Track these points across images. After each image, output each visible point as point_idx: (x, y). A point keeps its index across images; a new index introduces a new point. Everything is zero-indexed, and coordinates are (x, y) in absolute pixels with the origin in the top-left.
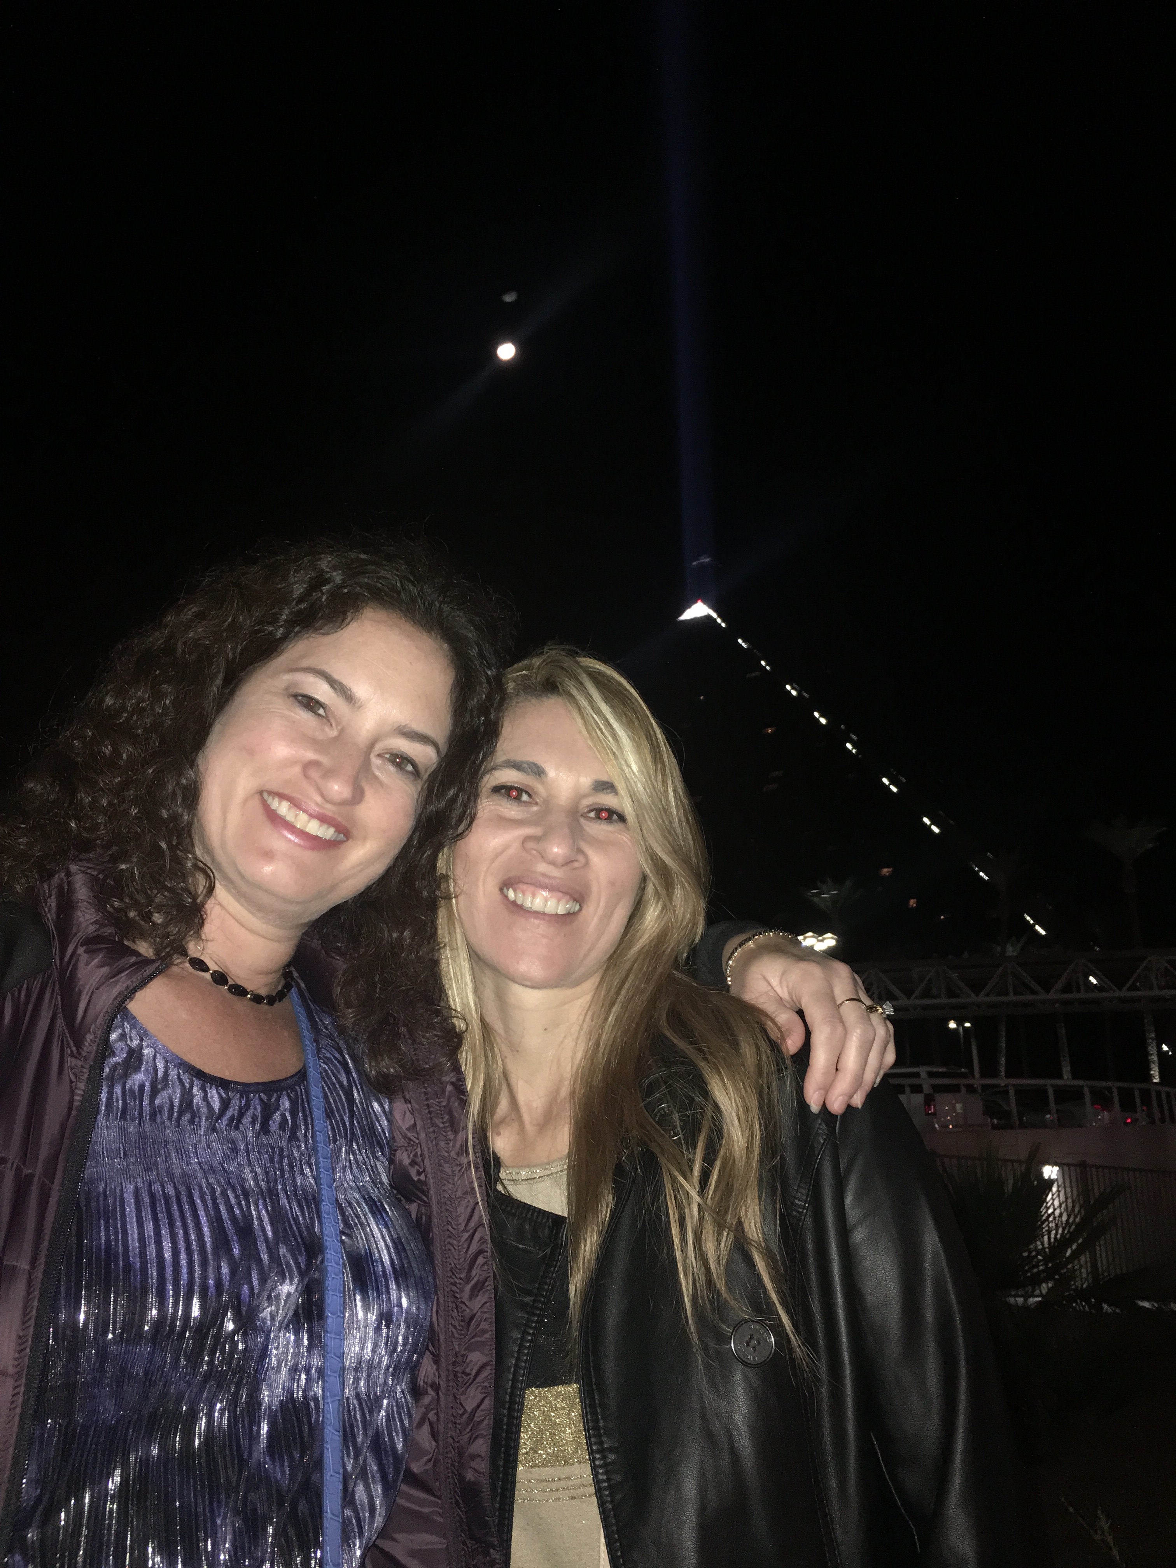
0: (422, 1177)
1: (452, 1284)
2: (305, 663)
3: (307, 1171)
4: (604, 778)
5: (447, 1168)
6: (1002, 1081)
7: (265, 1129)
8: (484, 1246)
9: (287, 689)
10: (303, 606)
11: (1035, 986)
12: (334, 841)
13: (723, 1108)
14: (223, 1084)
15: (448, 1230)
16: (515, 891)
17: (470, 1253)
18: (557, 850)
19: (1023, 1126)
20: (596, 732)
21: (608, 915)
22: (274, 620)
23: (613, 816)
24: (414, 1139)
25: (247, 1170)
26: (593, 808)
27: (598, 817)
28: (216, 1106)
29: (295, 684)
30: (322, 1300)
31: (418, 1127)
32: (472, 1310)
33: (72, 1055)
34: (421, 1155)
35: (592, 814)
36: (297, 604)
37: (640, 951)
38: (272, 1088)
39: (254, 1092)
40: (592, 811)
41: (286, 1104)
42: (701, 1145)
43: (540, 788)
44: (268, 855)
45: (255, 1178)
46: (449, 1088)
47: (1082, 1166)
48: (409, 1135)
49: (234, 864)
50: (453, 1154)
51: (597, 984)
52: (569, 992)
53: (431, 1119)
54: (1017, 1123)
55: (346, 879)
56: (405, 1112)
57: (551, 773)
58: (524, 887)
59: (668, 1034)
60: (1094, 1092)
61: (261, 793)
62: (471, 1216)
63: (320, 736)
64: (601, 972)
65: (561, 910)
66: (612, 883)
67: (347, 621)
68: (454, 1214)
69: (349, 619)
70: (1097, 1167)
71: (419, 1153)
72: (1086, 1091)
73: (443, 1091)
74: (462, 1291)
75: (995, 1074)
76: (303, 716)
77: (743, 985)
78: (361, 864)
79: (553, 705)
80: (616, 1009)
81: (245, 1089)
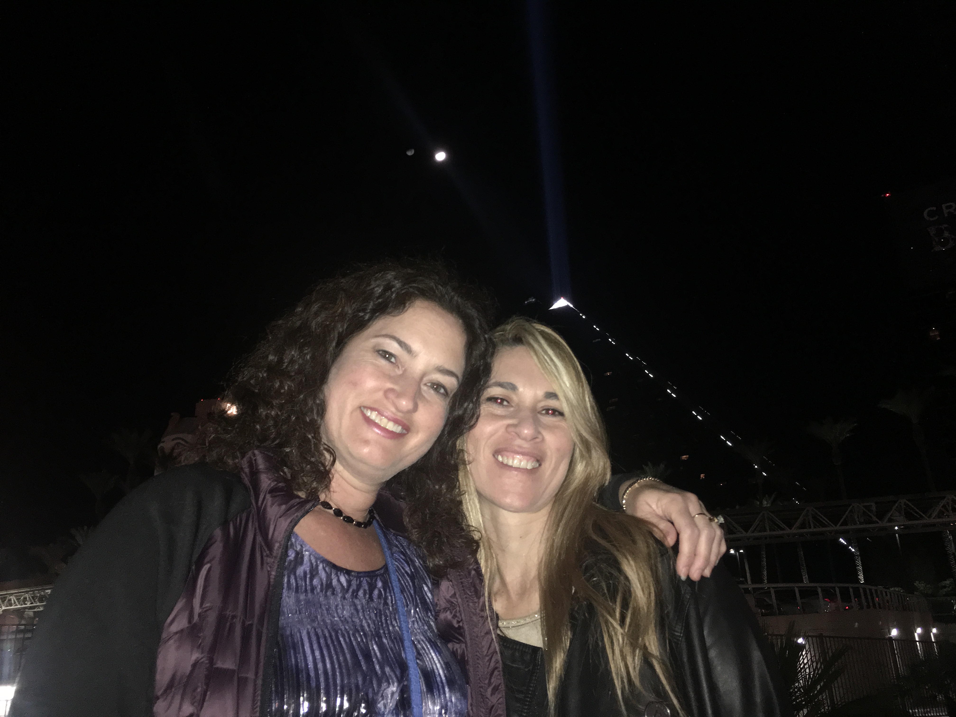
0: (461, 624)
1: (480, 687)
2: (384, 332)
3: (394, 623)
4: (551, 390)
5: (475, 619)
6: (765, 585)
7: (371, 598)
8: (498, 665)
9: (374, 348)
10: (380, 300)
11: (783, 525)
12: (401, 433)
13: (630, 578)
14: (348, 572)
15: (477, 656)
16: (502, 457)
17: (490, 668)
18: (527, 431)
19: (781, 613)
20: (545, 365)
21: (556, 469)
22: (364, 310)
23: (557, 413)
24: (455, 602)
25: (364, 621)
26: (544, 408)
27: (547, 413)
28: (345, 584)
29: (378, 344)
30: (409, 697)
31: (457, 596)
32: (492, 702)
33: (267, 556)
34: (459, 611)
35: (544, 412)
36: (377, 300)
37: (573, 491)
38: (371, 575)
39: (364, 577)
40: (543, 410)
41: (380, 584)
42: (619, 600)
43: (515, 398)
44: (366, 442)
45: (369, 626)
46: (473, 572)
47: (820, 637)
48: (453, 600)
49: (347, 448)
50: (478, 611)
51: (550, 510)
52: (534, 515)
53: (464, 590)
54: (778, 612)
55: (407, 456)
56: (449, 587)
57: (521, 389)
58: (508, 454)
59: (595, 537)
60: (824, 590)
61: (360, 407)
62: (490, 646)
63: (392, 374)
64: (552, 503)
65: (529, 467)
66: (558, 450)
67: (406, 309)
68: (480, 646)
69: (407, 307)
70: (830, 637)
71: (458, 610)
72: (819, 590)
73: (469, 573)
74: (486, 691)
75: (761, 581)
76: (383, 362)
77: (635, 508)
78: (416, 446)
79: (520, 351)
80: (562, 524)
81: (359, 575)
